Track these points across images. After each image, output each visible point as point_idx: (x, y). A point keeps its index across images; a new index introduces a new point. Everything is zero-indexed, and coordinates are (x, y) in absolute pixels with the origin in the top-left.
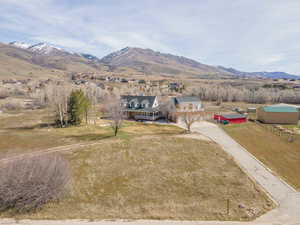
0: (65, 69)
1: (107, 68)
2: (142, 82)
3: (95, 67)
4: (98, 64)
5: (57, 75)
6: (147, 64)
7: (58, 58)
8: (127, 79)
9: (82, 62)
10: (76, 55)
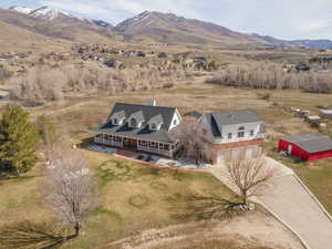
0: (72, 39)
1: (122, 38)
2: (162, 55)
3: (108, 36)
4: (111, 33)
5: (63, 47)
6: (169, 32)
7: (65, 25)
8: (145, 51)
9: (92, 29)
10: (86, 22)
